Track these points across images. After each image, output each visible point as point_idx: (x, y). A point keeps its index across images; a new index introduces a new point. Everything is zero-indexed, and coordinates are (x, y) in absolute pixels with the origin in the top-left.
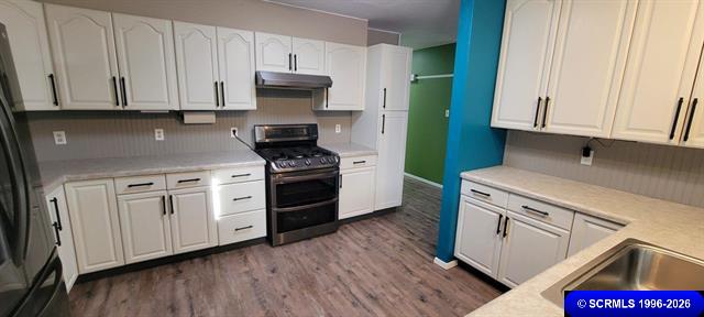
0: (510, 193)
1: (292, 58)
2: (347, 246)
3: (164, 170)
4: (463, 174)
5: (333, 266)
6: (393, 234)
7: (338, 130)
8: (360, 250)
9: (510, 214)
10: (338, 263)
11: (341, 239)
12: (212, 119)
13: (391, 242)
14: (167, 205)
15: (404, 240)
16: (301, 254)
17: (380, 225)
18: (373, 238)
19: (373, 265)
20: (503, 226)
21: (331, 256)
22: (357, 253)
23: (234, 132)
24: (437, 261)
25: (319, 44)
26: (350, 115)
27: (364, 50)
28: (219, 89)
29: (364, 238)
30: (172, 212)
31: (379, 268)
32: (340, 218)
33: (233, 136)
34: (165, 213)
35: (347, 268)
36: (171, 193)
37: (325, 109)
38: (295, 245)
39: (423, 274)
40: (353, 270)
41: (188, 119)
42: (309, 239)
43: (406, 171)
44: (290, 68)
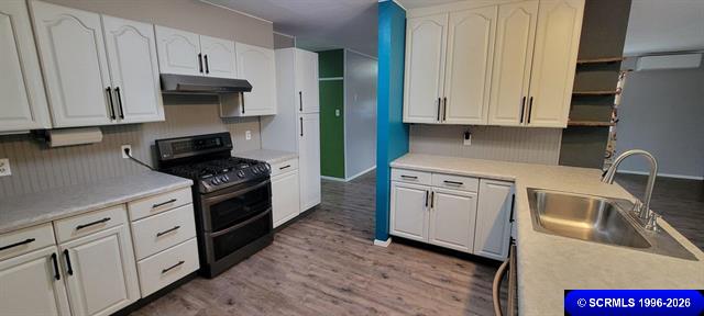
0: (432, 173)
1: (203, 60)
2: (292, 254)
3: (50, 216)
4: (392, 164)
5: (290, 276)
6: (327, 231)
7: (248, 136)
8: (306, 253)
9: (434, 189)
10: (294, 272)
11: (281, 248)
12: (97, 136)
13: (329, 237)
14: (60, 265)
15: (339, 233)
16: (250, 276)
17: (310, 226)
18: (311, 239)
19: (326, 263)
20: (429, 199)
21: (283, 268)
22: (306, 257)
23: (127, 151)
24: (377, 242)
25: (229, 44)
26: (259, 121)
27: (271, 53)
28: (113, 96)
29: (302, 242)
30: (71, 272)
31: (335, 264)
32: (274, 226)
33: (125, 156)
34: (58, 277)
35: (305, 273)
36: (64, 246)
37: (241, 115)
38: (235, 268)
39: (372, 256)
40: (312, 273)
41: (56, 140)
42: (247, 258)
43: (322, 174)
44: (202, 71)
